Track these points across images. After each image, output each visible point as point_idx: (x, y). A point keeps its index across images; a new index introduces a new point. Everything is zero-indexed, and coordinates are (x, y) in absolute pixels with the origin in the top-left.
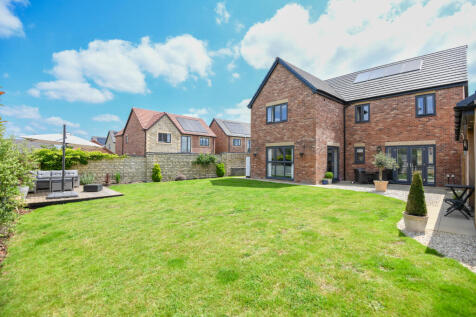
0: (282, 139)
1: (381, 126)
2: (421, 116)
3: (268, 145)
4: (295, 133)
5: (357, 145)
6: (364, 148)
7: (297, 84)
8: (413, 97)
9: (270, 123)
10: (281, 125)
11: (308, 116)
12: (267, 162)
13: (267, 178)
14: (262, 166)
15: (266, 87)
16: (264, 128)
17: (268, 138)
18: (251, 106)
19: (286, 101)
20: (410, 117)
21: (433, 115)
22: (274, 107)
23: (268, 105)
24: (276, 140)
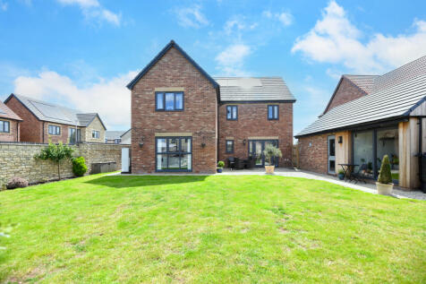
0: (177, 129)
1: (245, 124)
2: (270, 120)
3: (157, 134)
4: (193, 124)
5: (227, 138)
6: (233, 141)
7: (196, 74)
8: (266, 104)
9: (160, 110)
10: (176, 115)
11: (208, 109)
12: (157, 154)
13: (157, 171)
14: (150, 159)
15: (155, 68)
16: (152, 114)
17: (159, 127)
18: (131, 86)
19: (182, 89)
20: (264, 119)
21: (278, 119)
22: (164, 94)
23: (157, 89)
24: (169, 130)
